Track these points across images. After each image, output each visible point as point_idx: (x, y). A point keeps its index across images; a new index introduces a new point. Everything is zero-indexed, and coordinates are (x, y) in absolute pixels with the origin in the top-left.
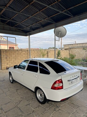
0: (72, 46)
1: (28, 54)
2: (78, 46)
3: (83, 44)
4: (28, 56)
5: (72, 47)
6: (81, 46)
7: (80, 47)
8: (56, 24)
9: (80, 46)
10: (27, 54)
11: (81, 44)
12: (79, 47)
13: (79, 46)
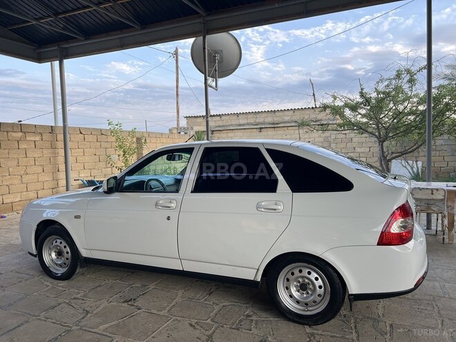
0: (220, 123)
1: (53, 147)
2: (242, 122)
3: (258, 115)
4: (55, 155)
5: (220, 126)
6: (252, 121)
7: (248, 124)
8: (209, 18)
9: (249, 121)
10: (48, 144)
11: (252, 115)
12: (244, 125)
13: (245, 121)
